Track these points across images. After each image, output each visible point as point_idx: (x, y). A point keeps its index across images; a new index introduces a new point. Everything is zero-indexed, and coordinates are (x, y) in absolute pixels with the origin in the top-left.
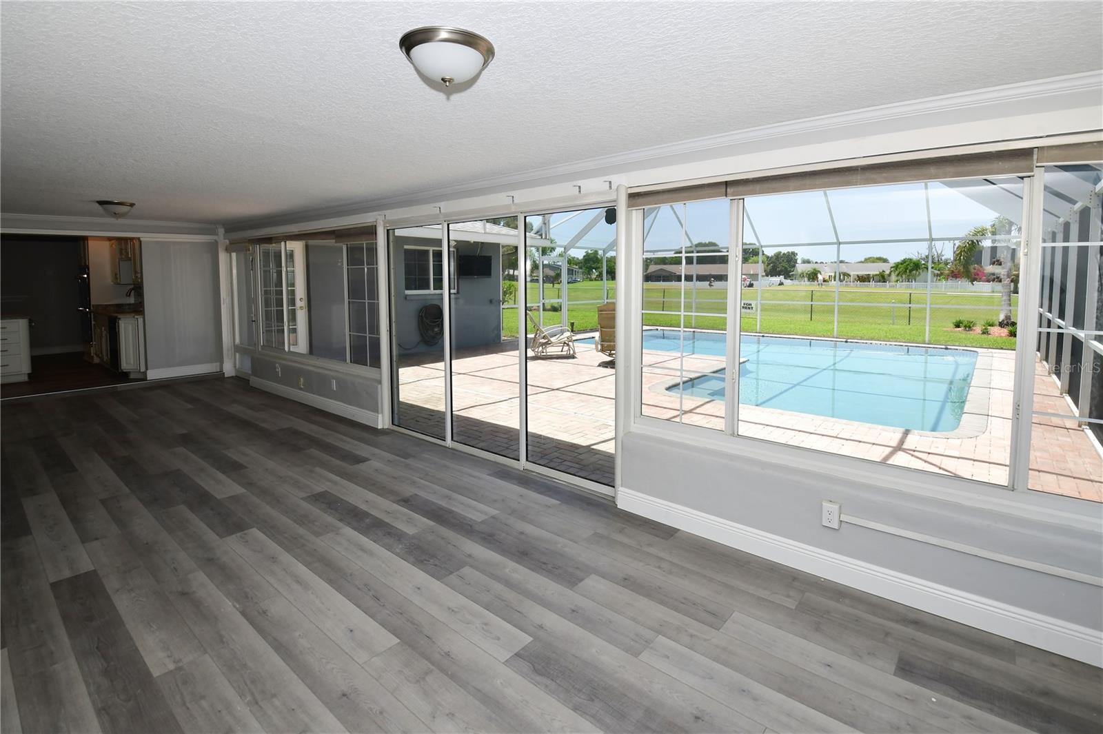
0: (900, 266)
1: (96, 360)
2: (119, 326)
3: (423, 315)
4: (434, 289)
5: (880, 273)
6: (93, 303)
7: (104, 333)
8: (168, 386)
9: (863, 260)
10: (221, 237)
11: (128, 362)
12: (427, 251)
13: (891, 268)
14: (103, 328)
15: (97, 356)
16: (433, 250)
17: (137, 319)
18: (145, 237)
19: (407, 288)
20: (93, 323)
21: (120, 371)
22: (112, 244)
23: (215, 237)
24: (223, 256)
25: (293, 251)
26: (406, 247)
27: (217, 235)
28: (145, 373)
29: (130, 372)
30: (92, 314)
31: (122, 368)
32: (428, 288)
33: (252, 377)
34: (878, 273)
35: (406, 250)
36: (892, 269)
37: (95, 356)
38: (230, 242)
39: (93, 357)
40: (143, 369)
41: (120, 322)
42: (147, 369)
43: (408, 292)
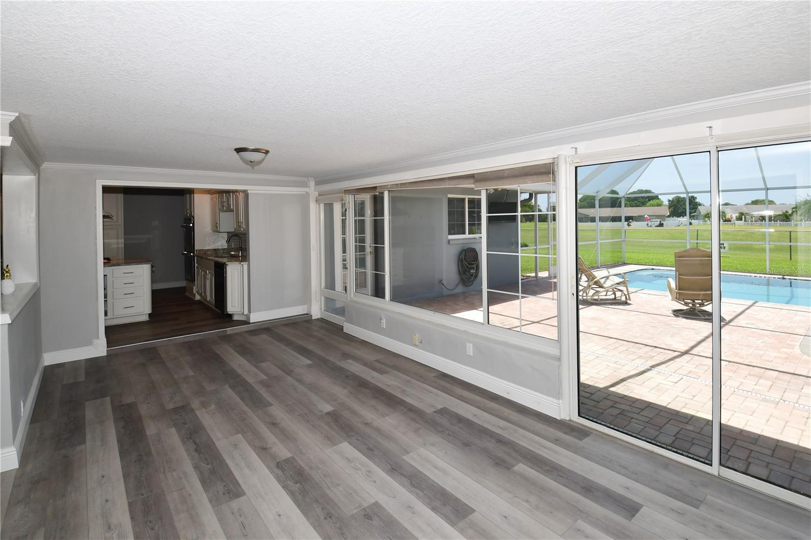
0: (802, 207)
1: (198, 297)
2: (226, 271)
3: (463, 258)
4: (469, 234)
5: (784, 213)
6: (196, 248)
7: (209, 276)
8: (268, 329)
9: (750, 202)
10: (312, 190)
11: (233, 305)
12: (463, 200)
13: (793, 208)
14: (208, 271)
15: (200, 295)
16: (468, 198)
17: (243, 265)
18: (251, 189)
19: (450, 234)
20: (196, 265)
21: (225, 313)
22: (213, 198)
23: (307, 190)
24: (313, 206)
25: (364, 201)
26: (450, 196)
27: (309, 187)
28: (248, 317)
29: (234, 314)
30: (196, 258)
31: (228, 310)
32: (464, 233)
33: (345, 323)
34: (781, 213)
35: (449, 198)
36: (794, 210)
37: (196, 294)
38: (319, 193)
39: (195, 294)
40: (246, 312)
41: (228, 267)
42: (250, 311)
43: (451, 237)
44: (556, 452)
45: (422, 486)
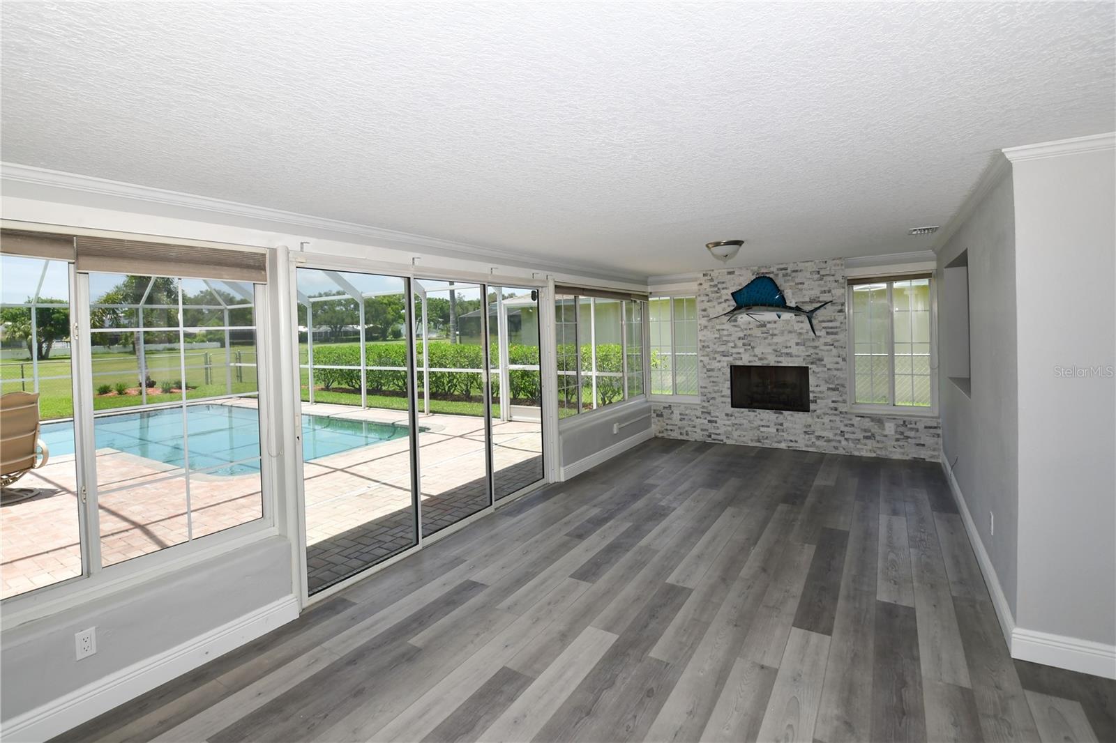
44: (383, 619)
45: (470, 719)
